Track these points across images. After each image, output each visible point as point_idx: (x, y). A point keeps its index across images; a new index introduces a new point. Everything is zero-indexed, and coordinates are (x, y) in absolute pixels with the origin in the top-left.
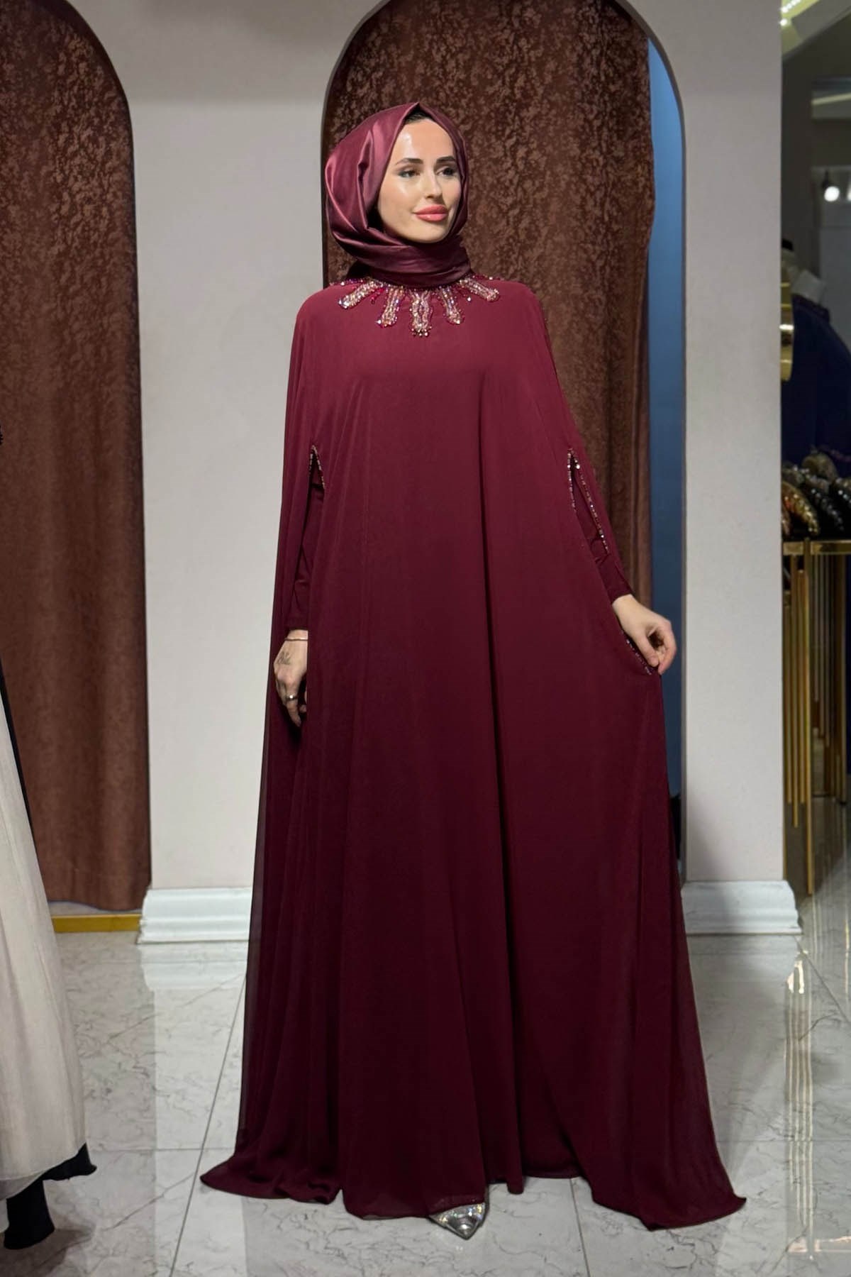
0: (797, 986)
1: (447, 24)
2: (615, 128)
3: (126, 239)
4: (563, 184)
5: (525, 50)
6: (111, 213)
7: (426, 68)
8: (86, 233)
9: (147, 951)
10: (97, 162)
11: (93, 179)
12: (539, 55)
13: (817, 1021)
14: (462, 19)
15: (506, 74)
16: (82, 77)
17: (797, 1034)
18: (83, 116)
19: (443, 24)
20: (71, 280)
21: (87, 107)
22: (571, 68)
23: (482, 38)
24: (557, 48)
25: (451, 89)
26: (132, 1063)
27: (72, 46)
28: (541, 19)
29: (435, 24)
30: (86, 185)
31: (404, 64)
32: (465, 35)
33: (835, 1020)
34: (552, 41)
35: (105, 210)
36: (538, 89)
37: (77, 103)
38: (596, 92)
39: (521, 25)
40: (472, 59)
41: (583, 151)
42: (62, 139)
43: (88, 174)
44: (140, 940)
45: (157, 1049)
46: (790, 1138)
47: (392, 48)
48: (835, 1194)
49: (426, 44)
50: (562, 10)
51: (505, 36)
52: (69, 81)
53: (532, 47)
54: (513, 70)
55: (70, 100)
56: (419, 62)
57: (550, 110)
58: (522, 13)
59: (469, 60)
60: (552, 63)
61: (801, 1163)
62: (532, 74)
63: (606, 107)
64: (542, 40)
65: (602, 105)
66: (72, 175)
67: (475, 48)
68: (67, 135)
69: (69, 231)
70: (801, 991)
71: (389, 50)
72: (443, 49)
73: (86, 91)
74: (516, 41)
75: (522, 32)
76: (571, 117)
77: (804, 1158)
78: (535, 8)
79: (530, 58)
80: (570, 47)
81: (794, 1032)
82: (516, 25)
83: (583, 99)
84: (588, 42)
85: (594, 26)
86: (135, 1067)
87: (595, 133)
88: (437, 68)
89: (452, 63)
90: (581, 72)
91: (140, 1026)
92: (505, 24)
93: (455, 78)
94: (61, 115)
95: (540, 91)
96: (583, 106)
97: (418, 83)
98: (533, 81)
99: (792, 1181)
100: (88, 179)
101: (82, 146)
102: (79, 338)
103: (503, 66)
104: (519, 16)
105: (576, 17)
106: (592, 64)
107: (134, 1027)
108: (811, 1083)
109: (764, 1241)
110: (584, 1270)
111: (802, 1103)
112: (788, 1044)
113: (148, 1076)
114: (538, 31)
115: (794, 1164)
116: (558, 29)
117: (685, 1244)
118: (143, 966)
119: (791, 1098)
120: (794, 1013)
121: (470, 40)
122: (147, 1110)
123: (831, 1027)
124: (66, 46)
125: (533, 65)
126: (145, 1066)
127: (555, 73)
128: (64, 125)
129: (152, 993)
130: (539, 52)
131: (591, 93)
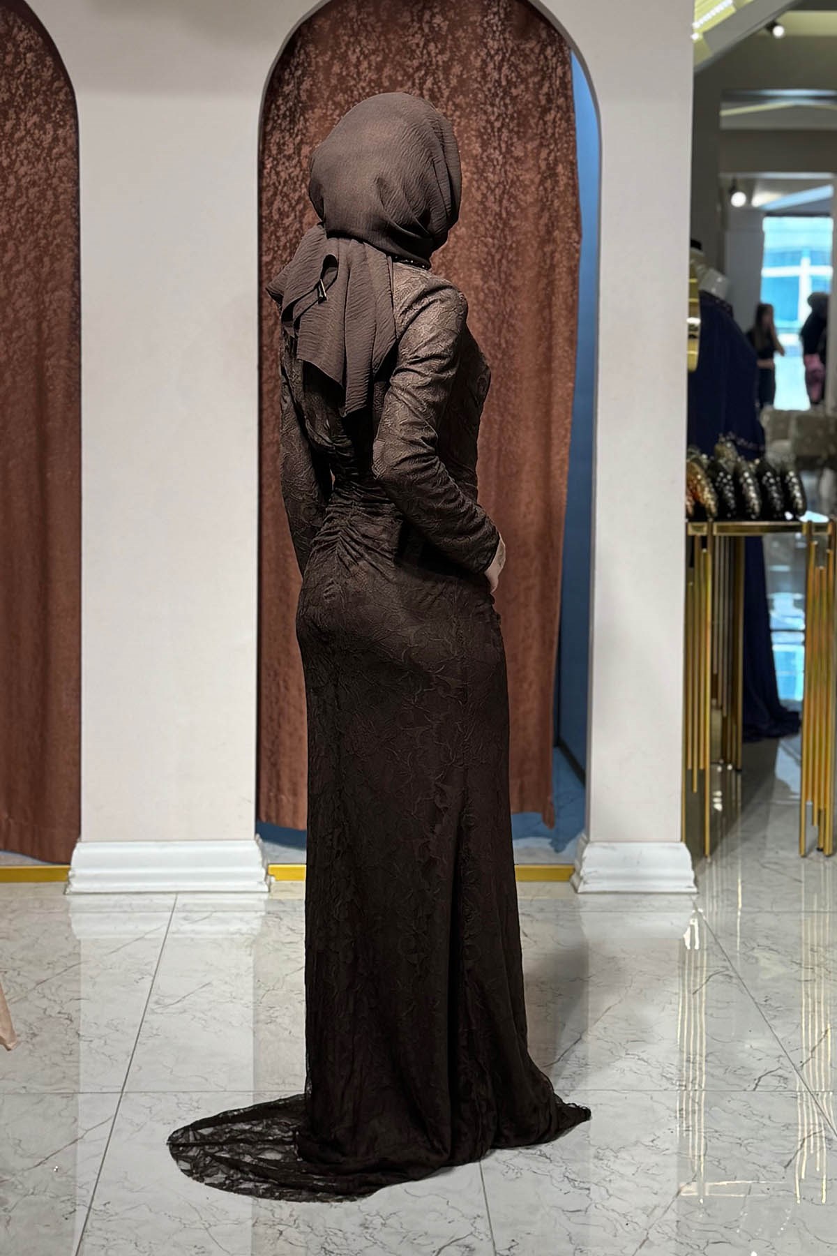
0: (692, 943)
1: (361, 27)
2: (516, 129)
3: (69, 222)
5: (433, 54)
6: (56, 197)
7: (342, 68)
8: (30, 215)
9: (75, 901)
10: (44, 148)
11: (38, 163)
12: (445, 59)
13: (710, 977)
14: (377, 22)
16: (29, 67)
17: (692, 988)
18: (30, 103)
19: (359, 26)
20: (15, 259)
21: (34, 95)
22: (475, 72)
23: (393, 42)
24: (463, 53)
25: (363, 88)
26: (58, 1009)
27: (19, 38)
28: (449, 25)
29: (352, 26)
30: (31, 169)
31: (321, 64)
32: (378, 38)
33: (727, 975)
34: (458, 48)
35: (50, 193)
36: (443, 91)
37: (24, 91)
38: (497, 95)
39: (430, 31)
40: (384, 61)
41: (484, 151)
42: (9, 125)
43: (33, 160)
44: (68, 891)
45: (83, 995)
46: (684, 1088)
47: (311, 48)
48: (723, 1142)
49: (343, 44)
50: (469, 18)
51: (416, 41)
52: (16, 71)
53: (440, 51)
54: (423, 72)
55: (17, 88)
56: (335, 62)
57: (454, 111)
58: (431, 20)
59: (381, 61)
60: (457, 67)
61: (693, 1111)
62: (439, 77)
63: (507, 108)
64: (448, 46)
65: (503, 108)
66: (18, 159)
67: (387, 51)
68: (14, 122)
69: (14, 212)
70: (697, 947)
71: (308, 50)
72: (358, 50)
73: (33, 80)
74: (425, 46)
75: (431, 37)
76: (475, 118)
77: (696, 1107)
78: (443, 16)
79: (437, 61)
80: (474, 53)
81: (689, 986)
82: (427, 30)
83: (486, 101)
84: (492, 48)
85: (498, 33)
86: (59, 1013)
87: (496, 134)
88: (352, 68)
89: (365, 64)
90: (485, 76)
91: (64, 973)
92: (416, 29)
93: (367, 78)
94: (9, 103)
95: (446, 93)
96: (485, 109)
97: (334, 81)
99: (685, 1128)
100: (33, 164)
101: (28, 132)
102: (22, 314)
103: (413, 69)
104: (429, 22)
105: (481, 25)
106: (495, 68)
107: (59, 974)
108: (704, 1034)
109: (656, 1186)
110: (485, 1212)
111: (695, 1055)
112: (684, 997)
113: (71, 1021)
114: (447, 35)
115: (687, 1113)
116: (463, 35)
117: (581, 1189)
118: (70, 915)
119: (685, 1050)
120: (689, 969)
121: (382, 43)
122: (71, 1054)
123: (723, 982)
124: (14, 38)
125: (441, 68)
126: (68, 1012)
127: (460, 77)
128: (11, 112)
129: (79, 941)
130: (446, 57)
131: (493, 95)
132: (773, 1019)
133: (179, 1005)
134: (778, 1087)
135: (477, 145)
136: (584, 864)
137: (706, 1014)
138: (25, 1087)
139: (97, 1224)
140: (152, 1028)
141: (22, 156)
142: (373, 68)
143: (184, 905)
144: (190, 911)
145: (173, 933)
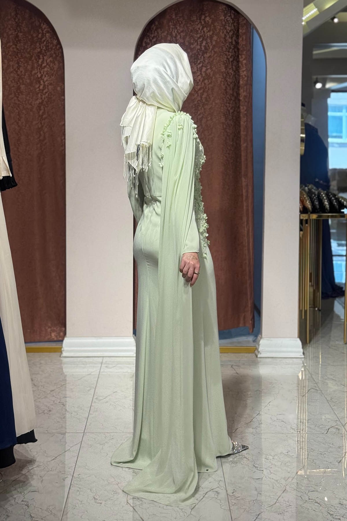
0: (302, 377)
1: (177, 22)
4: (219, 81)
5: (206, 32)
7: (170, 38)
9: (65, 360)
13: (309, 390)
14: (183, 20)
15: (198, 41)
16: (47, 39)
17: (303, 394)
18: (48, 53)
21: (50, 50)
22: (222, 39)
23: (190, 28)
24: (217, 32)
26: (59, 401)
28: (212, 21)
29: (174, 21)
30: (49, 78)
31: (163, 37)
32: (184, 26)
33: (316, 389)
34: (215, 29)
37: (46, 48)
39: (204, 23)
40: (186, 35)
41: (226, 70)
42: (40, 61)
44: (62, 356)
45: (67, 396)
46: (299, 432)
48: (315, 453)
49: (171, 30)
50: (220, 17)
51: (198, 27)
52: (43, 40)
53: (208, 31)
54: (201, 39)
55: (43, 47)
57: (214, 54)
58: (205, 19)
60: (215, 37)
61: (303, 441)
62: (208, 41)
64: (212, 29)
67: (187, 31)
68: (42, 60)
69: (43, 95)
70: (304, 379)
71: (158, 31)
72: (176, 31)
73: (49, 44)
74: (203, 29)
75: (205, 25)
76: (222, 57)
77: (304, 440)
78: (209, 17)
79: (207, 35)
80: (222, 31)
81: (301, 393)
82: (203, 23)
84: (228, 30)
85: (230, 24)
86: (59, 402)
87: (230, 63)
88: (174, 38)
89: (179, 36)
90: (226, 40)
91: (61, 387)
92: (198, 22)
94: (40, 52)
95: (211, 47)
96: (226, 53)
98: (208, 44)
99: (299, 448)
100: (50, 76)
101: (47, 64)
103: (197, 38)
105: (224, 20)
106: (229, 38)
107: (59, 388)
108: (307, 412)
109: (289, 470)
110: (223, 479)
111: (303, 420)
112: (299, 398)
113: (64, 406)
114: (211, 25)
115: (300, 442)
116: (217, 25)
117: (260, 470)
118: (62, 365)
119: (299, 418)
120: (301, 387)
121: (185, 28)
122: (64, 418)
123: (314, 392)
124: (42, 28)
125: (209, 38)
126: (63, 402)
127: (216, 41)
128: (41, 56)
129: (66, 375)
130: (211, 33)
131: (229, 48)
132: (334, 406)
133: (105, 400)
134: (336, 432)
135: (223, 68)
136: (260, 346)
137: (308, 404)
138: (47, 431)
139: (75, 482)
140: (95, 408)
141: (45, 73)
142: (182, 38)
143: (106, 362)
144: (109, 364)
145: (103, 372)
